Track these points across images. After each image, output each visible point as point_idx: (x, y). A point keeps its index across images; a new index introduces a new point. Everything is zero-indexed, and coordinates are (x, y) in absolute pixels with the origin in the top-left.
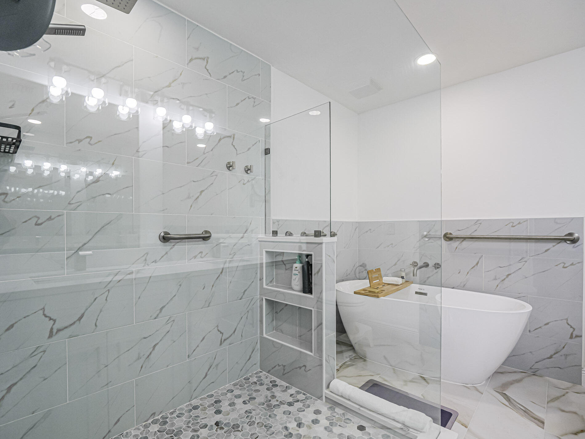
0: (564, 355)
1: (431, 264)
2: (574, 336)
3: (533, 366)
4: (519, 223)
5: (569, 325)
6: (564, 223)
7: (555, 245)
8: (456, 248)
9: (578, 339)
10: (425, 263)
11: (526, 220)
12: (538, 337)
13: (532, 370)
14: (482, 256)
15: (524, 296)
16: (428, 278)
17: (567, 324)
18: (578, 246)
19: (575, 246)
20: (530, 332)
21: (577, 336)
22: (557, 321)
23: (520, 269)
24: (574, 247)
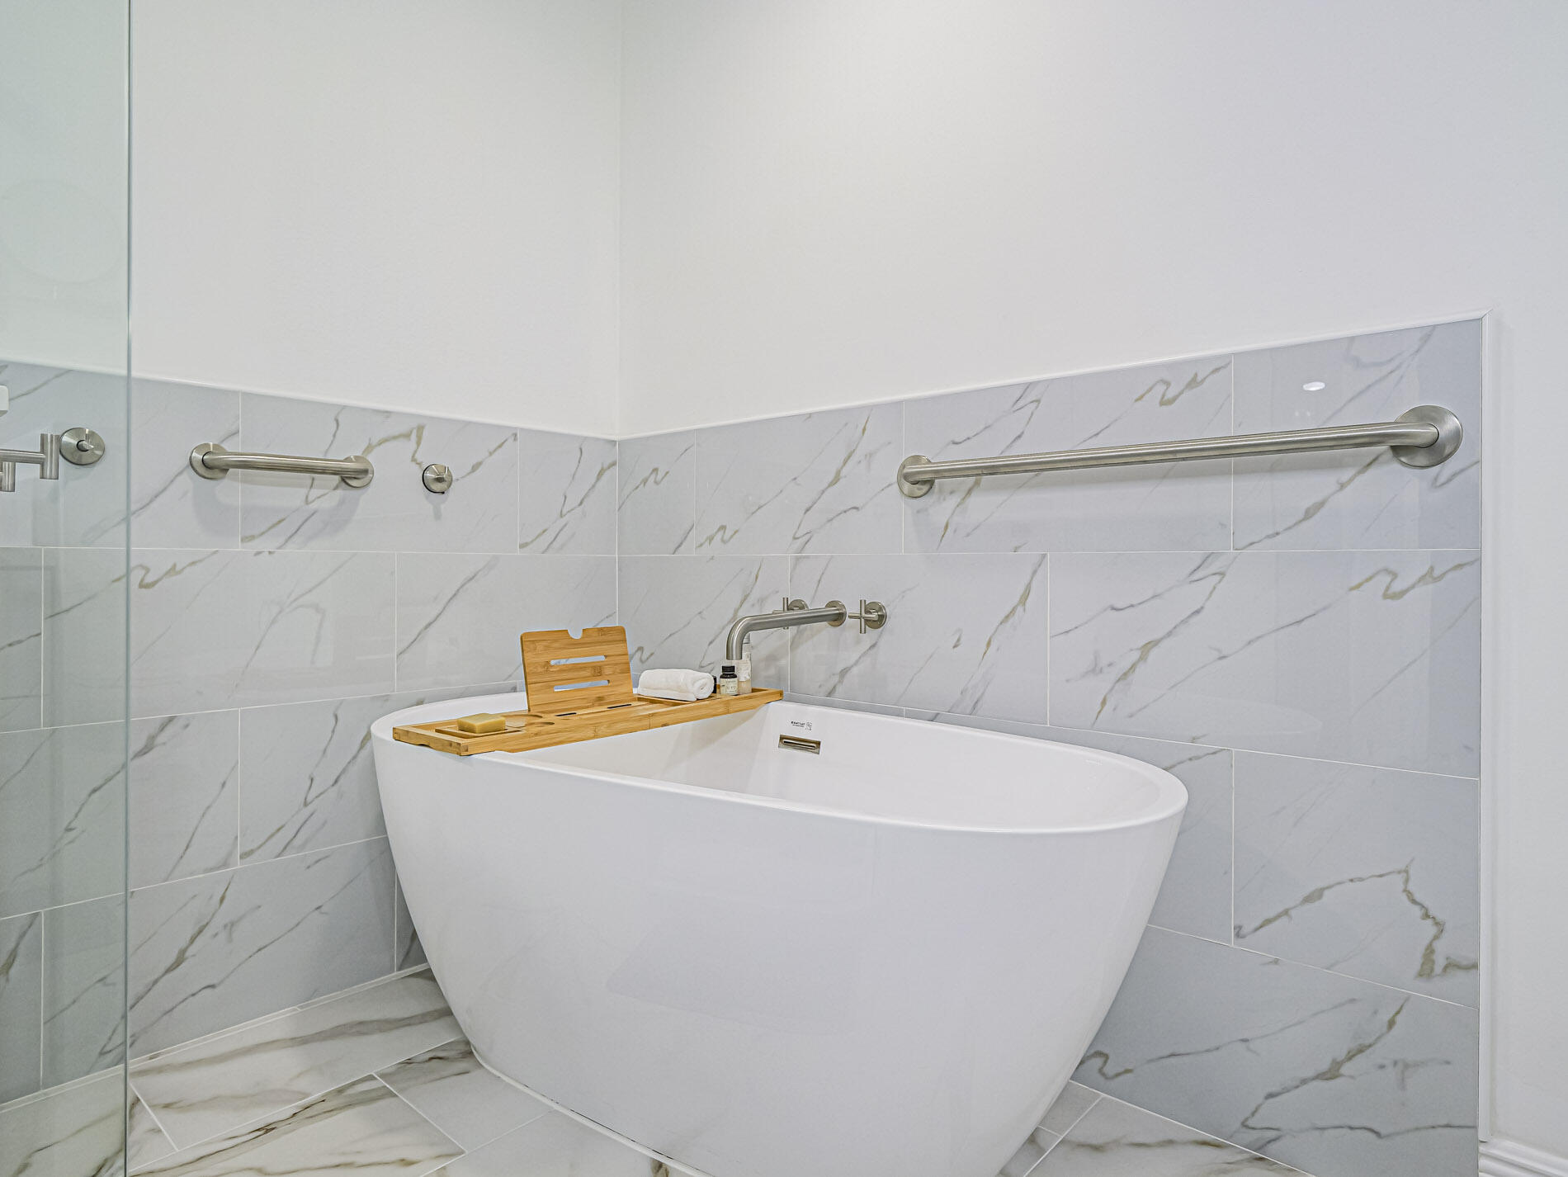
0: (1395, 1063)
1: (852, 608)
2: (1440, 962)
3: (1253, 1114)
4: (1193, 383)
5: (1414, 902)
6: (1392, 360)
7: (1351, 480)
8: (946, 527)
9: (1460, 977)
10: (832, 604)
11: (1219, 365)
12: (1276, 962)
13: (1255, 1135)
14: (1044, 556)
15: (1214, 753)
16: (844, 672)
17: (1404, 897)
18: (1454, 475)
19: (1442, 479)
20: (1243, 937)
21: (1451, 966)
22: (1361, 880)
23: (1197, 612)
24: (1435, 484)
